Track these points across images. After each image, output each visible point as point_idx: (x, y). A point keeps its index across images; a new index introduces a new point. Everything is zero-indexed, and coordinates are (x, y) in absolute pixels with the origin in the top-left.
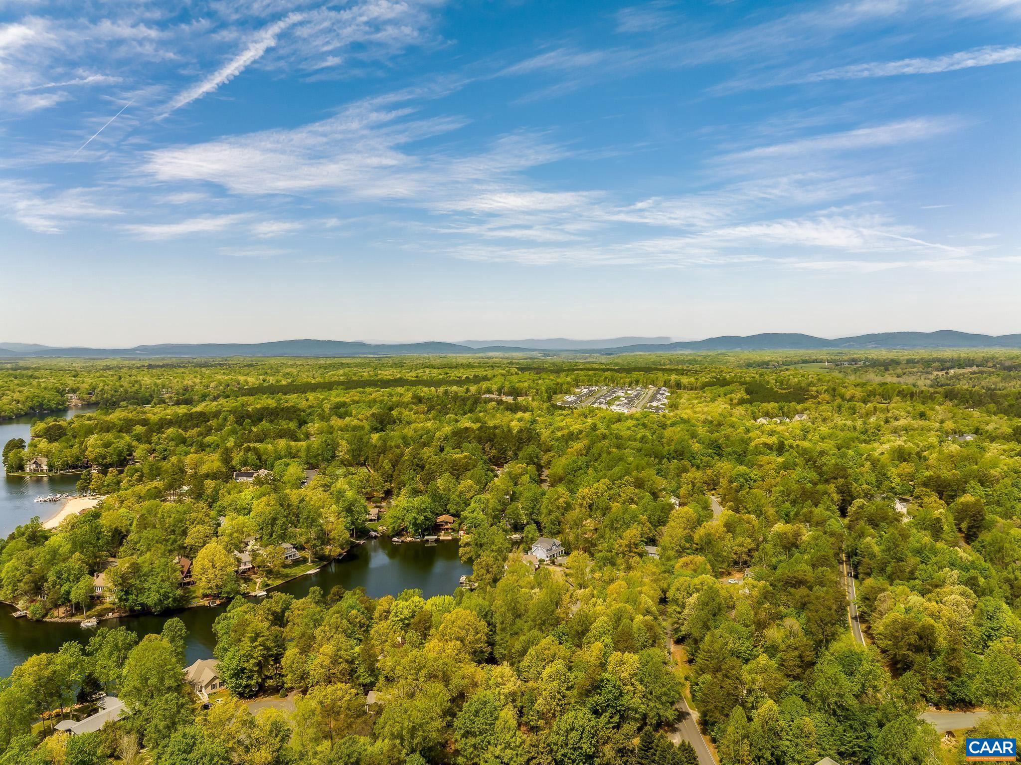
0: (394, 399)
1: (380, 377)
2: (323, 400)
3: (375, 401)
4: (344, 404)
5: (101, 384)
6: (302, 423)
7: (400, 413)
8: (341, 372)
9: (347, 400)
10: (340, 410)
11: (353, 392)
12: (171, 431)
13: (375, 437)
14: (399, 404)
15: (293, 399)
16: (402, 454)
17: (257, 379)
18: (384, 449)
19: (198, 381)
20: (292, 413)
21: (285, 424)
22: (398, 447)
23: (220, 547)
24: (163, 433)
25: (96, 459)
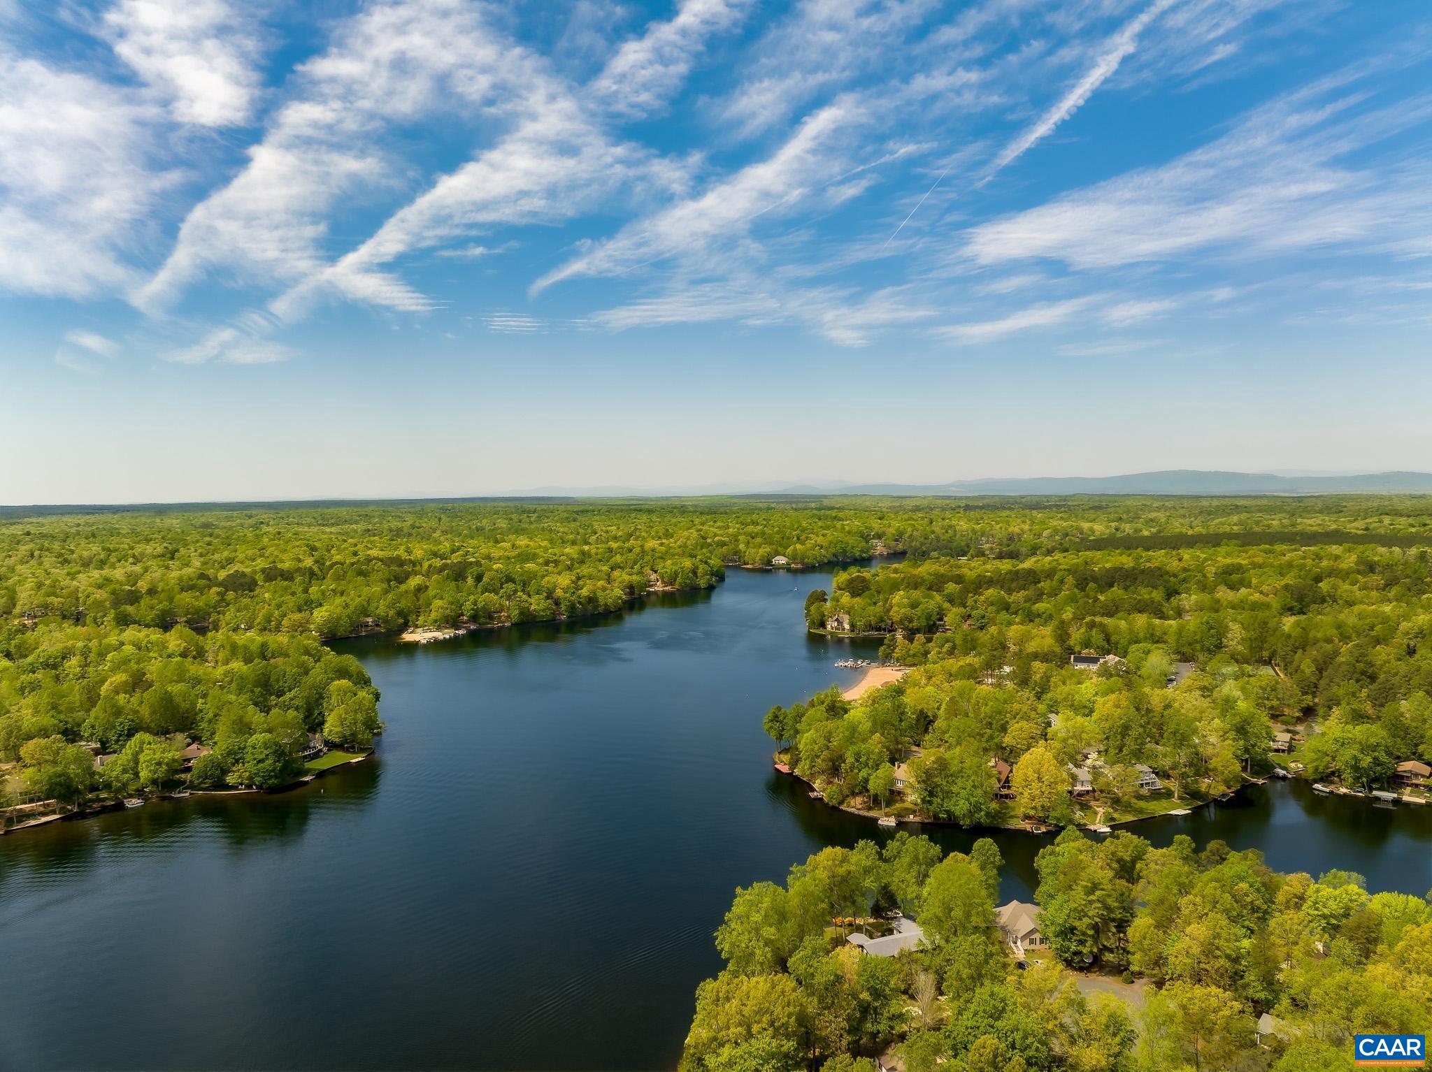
0: (1325, 563)
1: (1299, 528)
2: (1206, 560)
3: (1290, 565)
4: (1238, 569)
5: (910, 529)
6: (1171, 593)
7: (1335, 587)
8: (1235, 518)
9: (1243, 562)
10: (1232, 577)
11: (1254, 550)
12: (991, 592)
13: (1289, 622)
14: (1332, 573)
15: (1158, 558)
16: (1336, 653)
17: (1107, 527)
18: (1303, 644)
19: (1026, 527)
20: (1156, 577)
21: (1145, 593)
22: (1329, 641)
23: (1049, 755)
24: (981, 594)
25: (901, 621)
